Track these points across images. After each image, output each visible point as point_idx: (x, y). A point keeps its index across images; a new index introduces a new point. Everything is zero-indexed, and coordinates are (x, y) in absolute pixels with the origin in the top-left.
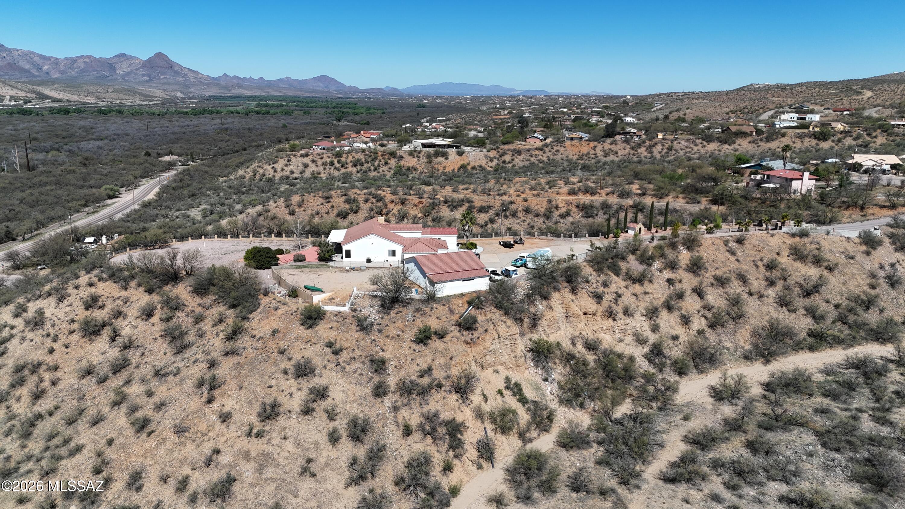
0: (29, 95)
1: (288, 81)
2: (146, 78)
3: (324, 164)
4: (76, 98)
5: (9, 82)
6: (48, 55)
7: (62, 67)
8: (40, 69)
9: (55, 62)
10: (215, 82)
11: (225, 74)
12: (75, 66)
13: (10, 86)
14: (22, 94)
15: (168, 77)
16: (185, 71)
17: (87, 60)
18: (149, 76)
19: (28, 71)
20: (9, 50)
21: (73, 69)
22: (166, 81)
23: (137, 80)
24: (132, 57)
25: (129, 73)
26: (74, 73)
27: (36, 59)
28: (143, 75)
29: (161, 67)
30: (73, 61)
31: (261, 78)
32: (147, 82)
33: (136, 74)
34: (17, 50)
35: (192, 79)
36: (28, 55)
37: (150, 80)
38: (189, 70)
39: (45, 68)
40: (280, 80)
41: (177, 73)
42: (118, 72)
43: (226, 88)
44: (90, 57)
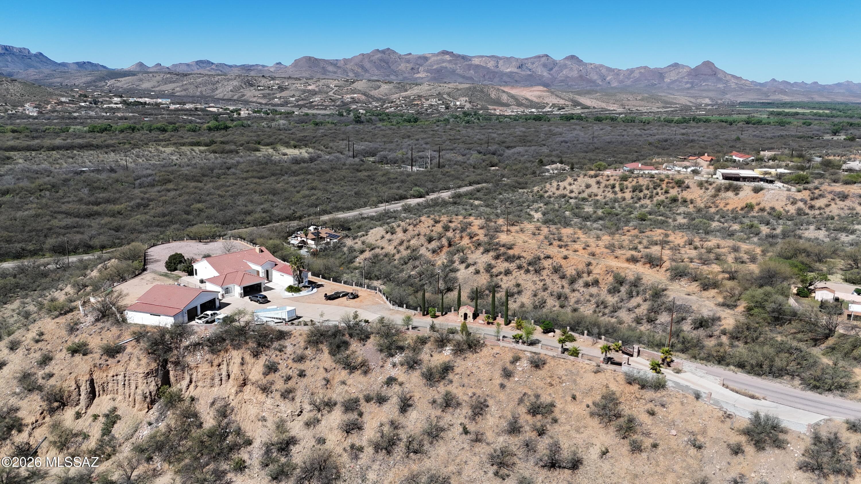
0: (567, 103)
1: (848, 86)
2: (689, 85)
3: (606, 186)
4: (604, 105)
5: (557, 93)
6: (613, 67)
7: (621, 77)
8: (604, 79)
9: (617, 73)
10: (757, 87)
11: (774, 80)
12: (632, 76)
13: (556, 95)
14: (562, 102)
15: (710, 84)
16: (728, 78)
17: (643, 71)
18: (692, 83)
19: (594, 82)
20: (586, 64)
21: (629, 79)
22: (706, 87)
23: (680, 88)
24: (683, 66)
25: (675, 81)
26: (629, 83)
27: (603, 71)
28: (687, 83)
29: (705, 75)
30: (631, 71)
31: (816, 83)
32: (688, 89)
33: (680, 82)
34: (591, 64)
35: (733, 86)
36: (598, 68)
37: (692, 87)
38: (733, 76)
39: (608, 78)
40: (839, 85)
41: (720, 80)
42: (666, 80)
43: (766, 94)
44: (645, 68)
